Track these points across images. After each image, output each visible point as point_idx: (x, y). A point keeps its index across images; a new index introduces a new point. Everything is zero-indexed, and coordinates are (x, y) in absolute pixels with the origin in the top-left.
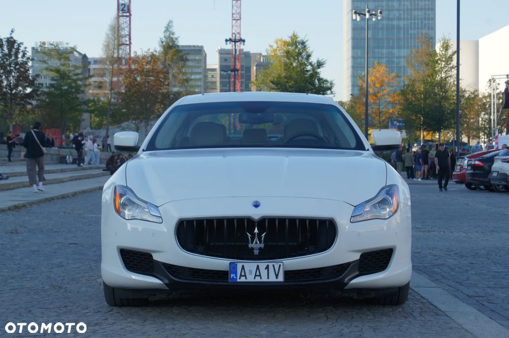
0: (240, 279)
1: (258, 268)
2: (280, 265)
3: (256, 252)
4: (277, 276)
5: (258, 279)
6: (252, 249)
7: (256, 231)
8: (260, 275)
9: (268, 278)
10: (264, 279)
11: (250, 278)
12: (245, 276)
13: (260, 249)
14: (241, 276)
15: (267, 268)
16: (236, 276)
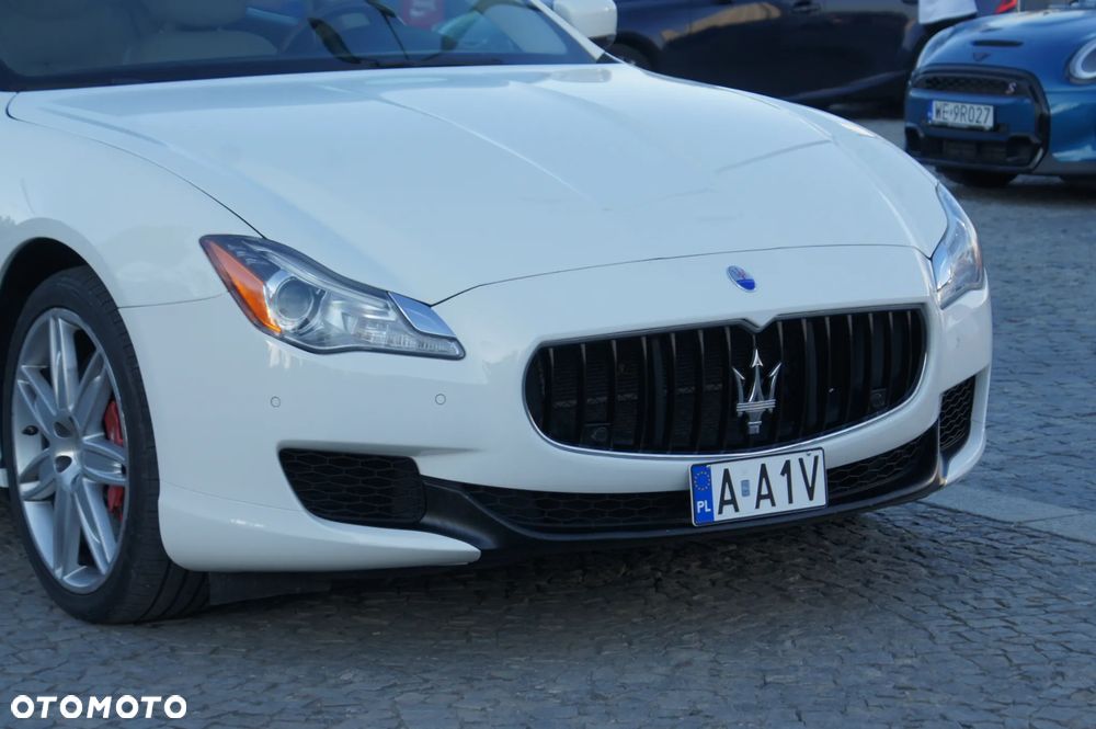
0: (720, 512)
1: (764, 473)
2: (816, 458)
3: (755, 426)
4: (811, 492)
5: (766, 508)
6: (746, 416)
7: (757, 361)
8: (770, 496)
9: (791, 501)
10: (782, 505)
11: (747, 508)
12: (733, 501)
13: (765, 415)
14: (723, 503)
15: (786, 470)
16: (710, 505)
